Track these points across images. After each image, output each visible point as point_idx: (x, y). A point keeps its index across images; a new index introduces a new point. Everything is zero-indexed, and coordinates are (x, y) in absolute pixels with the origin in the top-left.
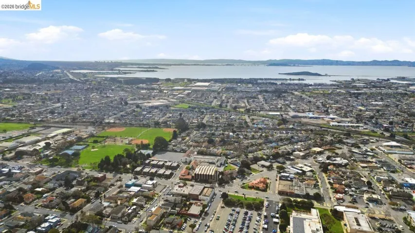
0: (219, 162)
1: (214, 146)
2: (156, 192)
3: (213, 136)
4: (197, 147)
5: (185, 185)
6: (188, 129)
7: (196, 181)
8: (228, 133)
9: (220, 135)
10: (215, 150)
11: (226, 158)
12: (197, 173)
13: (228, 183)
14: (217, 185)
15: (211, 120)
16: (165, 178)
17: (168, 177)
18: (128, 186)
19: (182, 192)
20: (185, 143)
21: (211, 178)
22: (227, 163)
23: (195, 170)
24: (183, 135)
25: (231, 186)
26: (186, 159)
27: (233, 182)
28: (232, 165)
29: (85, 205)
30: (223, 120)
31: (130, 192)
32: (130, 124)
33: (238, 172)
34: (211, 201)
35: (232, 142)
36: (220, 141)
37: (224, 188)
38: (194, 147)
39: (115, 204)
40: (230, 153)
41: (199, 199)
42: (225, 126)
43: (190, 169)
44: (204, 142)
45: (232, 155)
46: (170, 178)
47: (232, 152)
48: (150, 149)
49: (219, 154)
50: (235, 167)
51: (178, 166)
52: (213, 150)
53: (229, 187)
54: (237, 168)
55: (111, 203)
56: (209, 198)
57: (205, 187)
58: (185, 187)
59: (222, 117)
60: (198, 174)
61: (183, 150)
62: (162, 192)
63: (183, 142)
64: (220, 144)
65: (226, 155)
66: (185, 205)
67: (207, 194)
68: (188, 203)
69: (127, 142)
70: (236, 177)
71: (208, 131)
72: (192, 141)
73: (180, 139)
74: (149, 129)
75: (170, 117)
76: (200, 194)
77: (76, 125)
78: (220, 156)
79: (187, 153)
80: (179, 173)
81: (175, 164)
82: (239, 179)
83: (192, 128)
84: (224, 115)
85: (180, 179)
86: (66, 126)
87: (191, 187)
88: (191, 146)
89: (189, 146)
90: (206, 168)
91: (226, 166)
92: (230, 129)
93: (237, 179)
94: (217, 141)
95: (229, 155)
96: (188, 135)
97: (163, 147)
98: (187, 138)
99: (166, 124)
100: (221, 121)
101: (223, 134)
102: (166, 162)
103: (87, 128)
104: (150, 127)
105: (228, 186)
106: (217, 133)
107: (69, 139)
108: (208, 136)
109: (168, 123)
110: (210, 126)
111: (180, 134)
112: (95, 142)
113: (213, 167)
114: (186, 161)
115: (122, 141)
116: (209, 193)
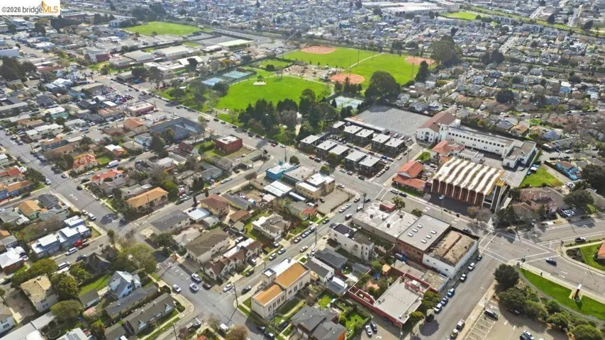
0: (512, 157)
1: (513, 110)
2: (321, 208)
3: (514, 86)
4: (466, 105)
5: (399, 205)
6: (459, 62)
7: (434, 200)
8: (557, 81)
9: (536, 83)
10: (513, 121)
11: (538, 146)
12: (441, 179)
13: (530, 227)
14: (490, 225)
15: (520, 48)
16: (360, 173)
17: (367, 173)
18: (270, 178)
19: (382, 227)
20: (442, 92)
21: (479, 203)
22: (539, 163)
23: (440, 166)
24: (442, 74)
25: (537, 240)
26: (427, 133)
27: (543, 227)
28: (551, 171)
29: (162, 205)
30: (551, 50)
31: (267, 192)
32: (347, 41)
33: (568, 200)
34: (458, 280)
35: (566, 107)
36: (531, 100)
37: (511, 241)
38: (458, 104)
39: (216, 220)
40: (554, 134)
41: (424, 261)
42: (551, 65)
43: (428, 162)
44: (487, 96)
45: (560, 143)
46: (369, 176)
47: (559, 131)
48: (359, 96)
49: (519, 134)
50: (561, 178)
51: (403, 147)
52: (506, 119)
53: (525, 242)
54: (566, 186)
55: (211, 214)
56: (452, 271)
57: (451, 229)
58: (395, 214)
59: (549, 44)
60: (443, 183)
61: (429, 109)
62: (336, 211)
63: (438, 89)
64: (528, 108)
65: (540, 140)
66: (376, 272)
67: (449, 256)
68: (386, 268)
69: (324, 76)
70: (559, 211)
71: (506, 71)
72: (458, 91)
73: (431, 83)
74: (377, 55)
75: (429, 35)
76: (429, 250)
77: (260, 35)
78: (523, 139)
79: (437, 117)
80: (397, 166)
81: (395, 143)
82: (564, 221)
83: (469, 61)
84: (555, 40)
85: (394, 185)
86: (243, 35)
87: (412, 218)
88: (453, 102)
89: (448, 102)
90: (470, 170)
91: (534, 172)
92: (564, 72)
93: (560, 218)
94: (523, 98)
95: (547, 140)
96: (454, 76)
97: (387, 97)
98: (451, 83)
99: (414, 49)
100: (544, 51)
101: (543, 83)
102: (378, 132)
103: (273, 42)
104: (381, 51)
105: (526, 237)
106: (526, 79)
107: (232, 58)
108: (503, 83)
109: (420, 46)
110: (513, 61)
111: (436, 72)
112: (270, 68)
113: (493, 171)
114: (427, 140)
115: (315, 73)
116: (460, 253)
